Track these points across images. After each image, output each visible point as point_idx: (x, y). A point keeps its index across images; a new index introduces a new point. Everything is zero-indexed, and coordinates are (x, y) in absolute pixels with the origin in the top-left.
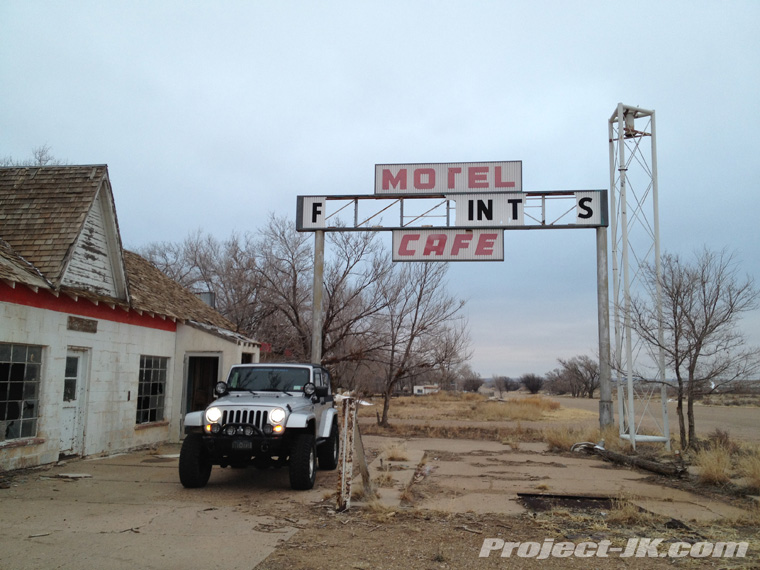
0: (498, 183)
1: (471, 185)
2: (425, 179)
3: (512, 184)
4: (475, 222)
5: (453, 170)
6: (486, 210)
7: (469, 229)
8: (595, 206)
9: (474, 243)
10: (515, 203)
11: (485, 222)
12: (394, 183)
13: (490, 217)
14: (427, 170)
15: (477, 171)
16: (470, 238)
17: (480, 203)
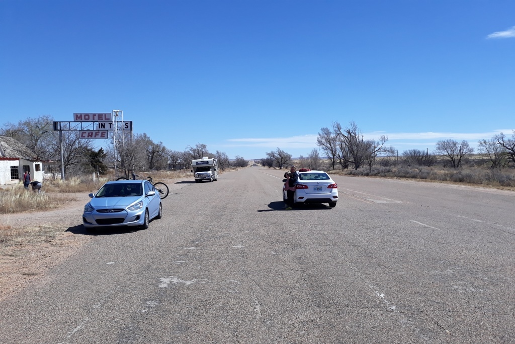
0: (105, 119)
1: (99, 119)
2: (87, 117)
3: (109, 119)
4: (101, 129)
5: (94, 115)
6: (103, 126)
7: (98, 131)
8: (129, 125)
9: (100, 134)
10: (110, 124)
11: (103, 129)
12: (79, 118)
13: (104, 128)
14: (88, 115)
15: (100, 116)
16: (99, 133)
17: (102, 124)
